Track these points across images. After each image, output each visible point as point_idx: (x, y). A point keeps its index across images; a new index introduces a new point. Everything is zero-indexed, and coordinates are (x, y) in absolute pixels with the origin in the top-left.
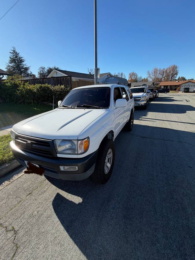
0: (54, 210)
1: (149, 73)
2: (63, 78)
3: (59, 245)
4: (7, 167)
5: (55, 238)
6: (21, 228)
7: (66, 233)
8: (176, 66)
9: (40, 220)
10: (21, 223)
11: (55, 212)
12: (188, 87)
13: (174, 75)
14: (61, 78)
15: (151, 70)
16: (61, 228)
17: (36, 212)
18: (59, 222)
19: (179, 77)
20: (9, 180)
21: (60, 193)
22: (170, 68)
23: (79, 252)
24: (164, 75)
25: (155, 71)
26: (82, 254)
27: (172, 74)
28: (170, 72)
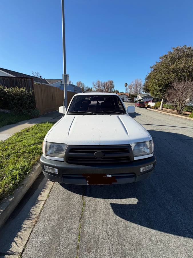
0: (124, 219)
1: (93, 83)
2: (21, 80)
3: (159, 242)
4: (12, 201)
5: (150, 239)
6: (112, 255)
7: (154, 230)
8: (112, 81)
9: (122, 235)
10: (107, 250)
11: (127, 220)
12: (123, 98)
13: (112, 88)
14: (16, 79)
15: (96, 82)
16: (146, 229)
17: (109, 231)
18: (139, 226)
19: (115, 90)
20: (29, 217)
21: (112, 202)
22: (108, 82)
23: (176, 237)
24: (106, 87)
25: (99, 83)
26: (178, 237)
27: (111, 87)
28: (109, 85)
